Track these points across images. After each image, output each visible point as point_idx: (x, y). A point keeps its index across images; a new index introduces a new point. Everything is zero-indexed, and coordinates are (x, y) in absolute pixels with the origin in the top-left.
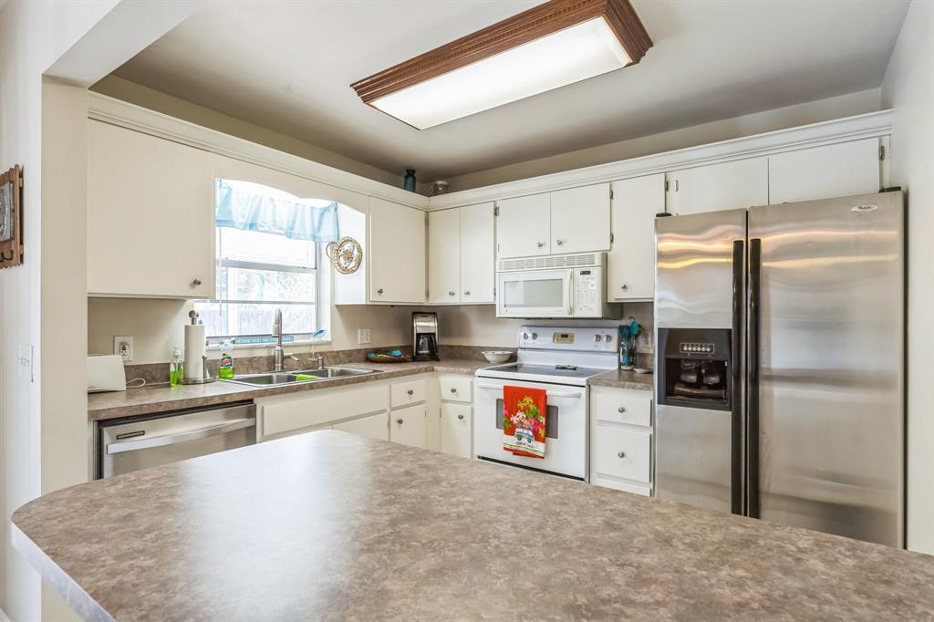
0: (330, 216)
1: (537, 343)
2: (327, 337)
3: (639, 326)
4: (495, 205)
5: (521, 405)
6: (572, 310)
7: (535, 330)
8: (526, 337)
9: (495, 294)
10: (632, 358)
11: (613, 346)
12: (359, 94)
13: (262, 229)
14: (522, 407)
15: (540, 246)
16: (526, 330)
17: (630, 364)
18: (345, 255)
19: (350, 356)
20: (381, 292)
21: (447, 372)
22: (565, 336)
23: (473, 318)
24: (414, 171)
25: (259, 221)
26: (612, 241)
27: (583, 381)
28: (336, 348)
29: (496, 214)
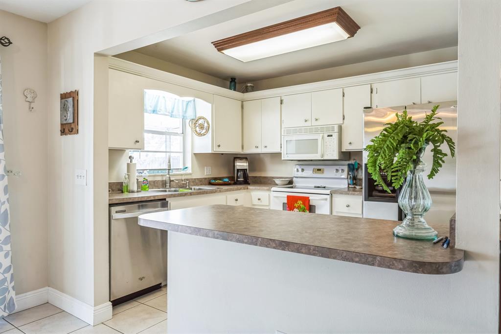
0: (191, 105)
1: (304, 174)
2: (189, 171)
3: (358, 164)
4: (281, 98)
5: (296, 205)
6: (323, 156)
7: (303, 167)
8: (298, 170)
9: (281, 147)
10: (355, 181)
11: (344, 175)
12: (216, 47)
13: (160, 113)
14: (297, 206)
15: (306, 121)
16: (298, 167)
17: (354, 184)
18: (199, 126)
19: (201, 182)
20: (219, 146)
21: (255, 189)
22: (319, 170)
23: (267, 161)
24: (235, 79)
25: (158, 109)
26: (344, 119)
27: (328, 192)
28: (195, 177)
29: (281, 103)
